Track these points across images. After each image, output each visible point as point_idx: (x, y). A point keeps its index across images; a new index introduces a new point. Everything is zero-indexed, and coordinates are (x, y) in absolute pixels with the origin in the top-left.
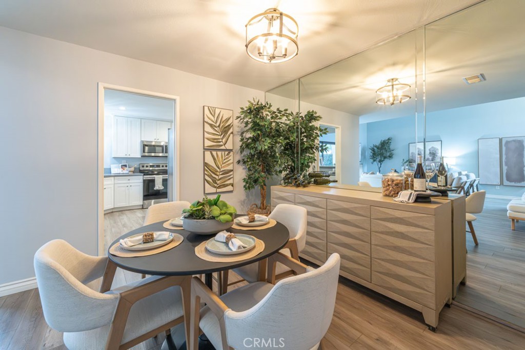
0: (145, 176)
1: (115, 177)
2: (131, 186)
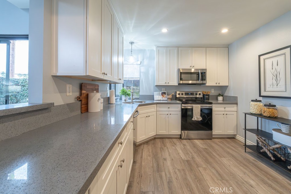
0: (183, 105)
1: (157, 105)
2: (170, 114)
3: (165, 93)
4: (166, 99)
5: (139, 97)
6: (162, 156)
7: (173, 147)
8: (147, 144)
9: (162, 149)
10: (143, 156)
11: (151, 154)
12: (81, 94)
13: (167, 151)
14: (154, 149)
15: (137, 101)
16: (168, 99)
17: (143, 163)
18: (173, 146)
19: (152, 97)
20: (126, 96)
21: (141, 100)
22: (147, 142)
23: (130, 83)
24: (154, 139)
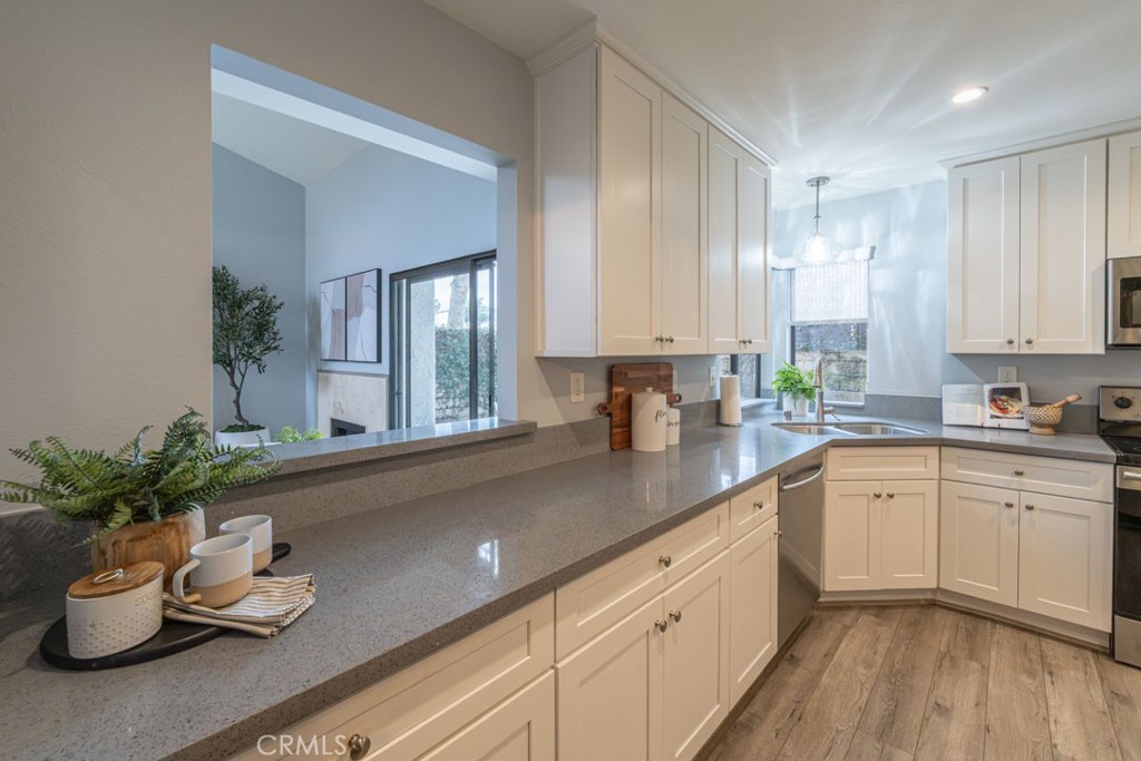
0: (1129, 471)
1: (943, 448)
2: (1030, 508)
3: (1013, 393)
4: (1022, 424)
5: (862, 404)
6: (931, 691)
7: (1025, 679)
8: (876, 616)
9: (947, 661)
10: (838, 653)
11: (879, 659)
12: (610, 396)
13: (973, 679)
14: (903, 648)
15: (844, 419)
16: (1033, 424)
17: (825, 680)
18: (1032, 674)
19: (931, 409)
20: (795, 397)
21: (871, 416)
22: (885, 607)
23: (842, 334)
24: (929, 604)
